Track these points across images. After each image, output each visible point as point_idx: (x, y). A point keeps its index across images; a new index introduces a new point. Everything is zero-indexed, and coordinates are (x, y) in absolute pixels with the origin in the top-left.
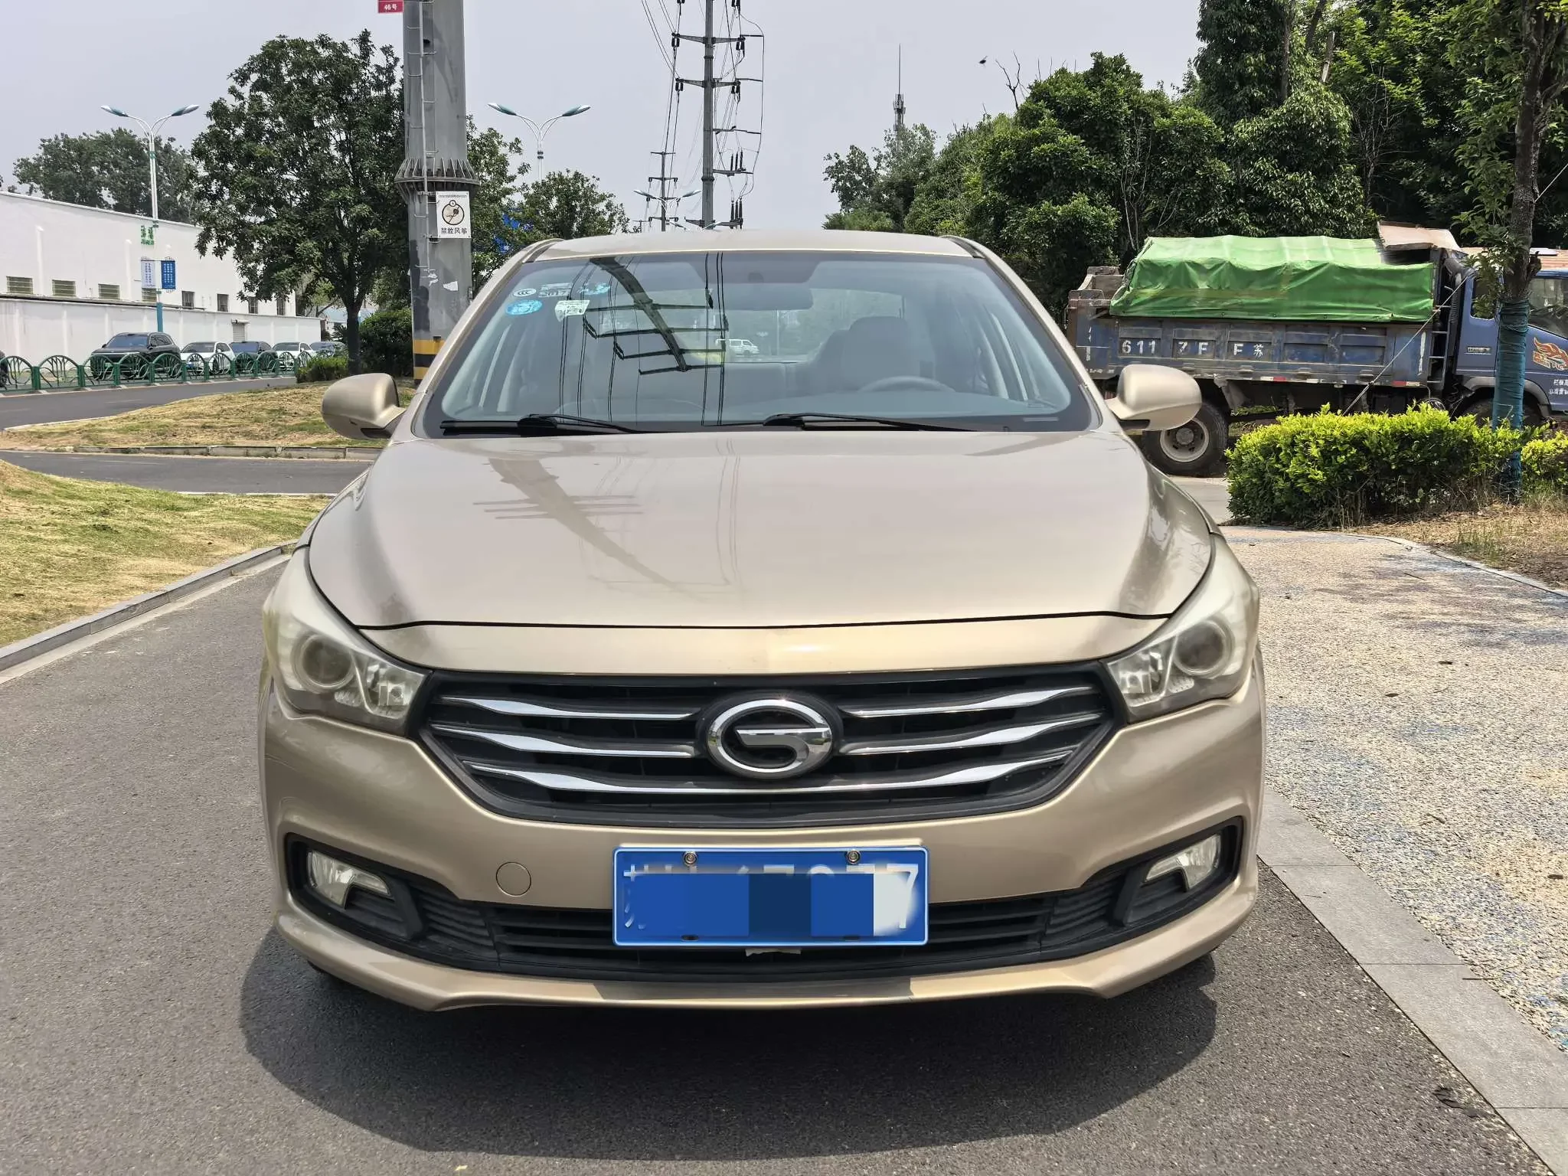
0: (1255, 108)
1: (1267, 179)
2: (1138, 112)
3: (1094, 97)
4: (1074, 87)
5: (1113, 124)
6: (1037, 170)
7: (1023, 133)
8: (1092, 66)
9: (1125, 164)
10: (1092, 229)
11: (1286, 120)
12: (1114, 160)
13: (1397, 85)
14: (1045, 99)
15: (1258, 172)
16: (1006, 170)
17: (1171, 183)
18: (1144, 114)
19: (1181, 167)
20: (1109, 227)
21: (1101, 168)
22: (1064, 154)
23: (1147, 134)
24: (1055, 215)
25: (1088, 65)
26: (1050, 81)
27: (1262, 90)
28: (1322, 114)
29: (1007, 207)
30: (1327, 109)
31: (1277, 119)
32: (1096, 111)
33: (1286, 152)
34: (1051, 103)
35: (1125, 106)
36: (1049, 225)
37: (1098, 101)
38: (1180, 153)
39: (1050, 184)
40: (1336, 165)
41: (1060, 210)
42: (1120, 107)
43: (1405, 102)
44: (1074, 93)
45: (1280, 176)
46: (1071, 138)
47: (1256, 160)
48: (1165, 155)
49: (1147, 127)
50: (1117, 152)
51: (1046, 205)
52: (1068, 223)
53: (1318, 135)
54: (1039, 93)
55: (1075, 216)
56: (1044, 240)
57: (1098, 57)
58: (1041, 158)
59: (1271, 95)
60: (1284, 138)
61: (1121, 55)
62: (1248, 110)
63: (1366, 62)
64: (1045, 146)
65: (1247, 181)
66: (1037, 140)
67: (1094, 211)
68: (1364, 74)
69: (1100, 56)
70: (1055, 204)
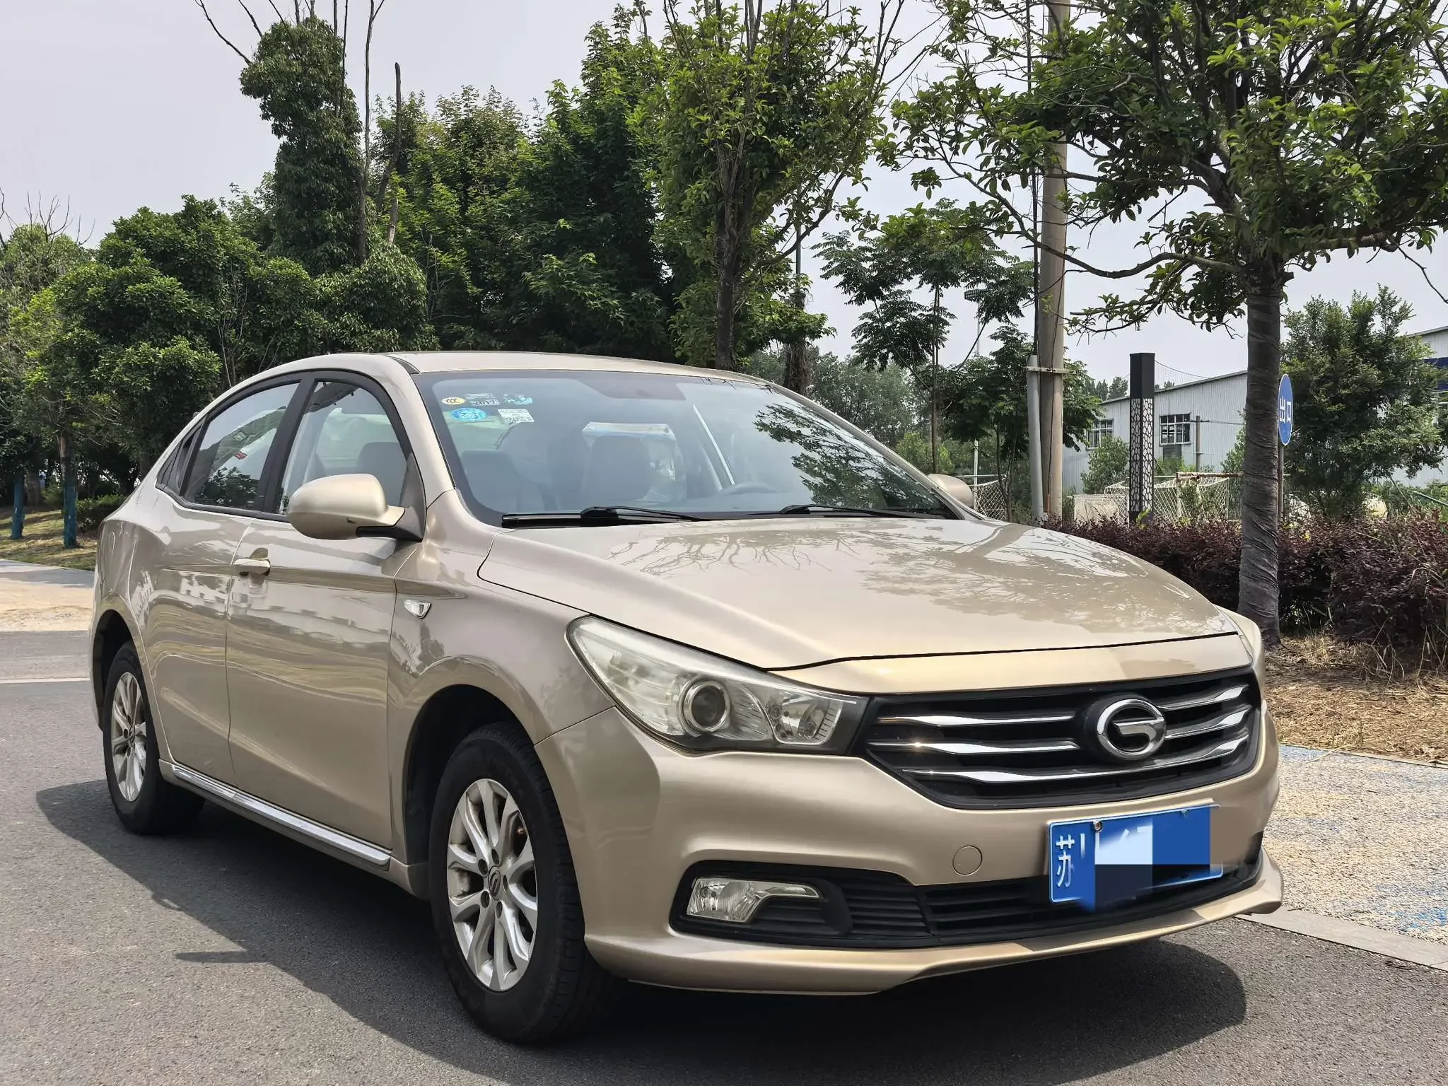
0: (335, 265)
1: (353, 334)
2: (234, 258)
3: (190, 241)
4: (167, 228)
5: (211, 269)
6: (131, 309)
7: (111, 272)
8: (183, 209)
9: (222, 309)
10: (195, 374)
11: (369, 278)
12: (212, 305)
13: (443, 254)
14: (135, 238)
15: (344, 326)
16: (95, 307)
17: (270, 331)
18: (237, 260)
19: (280, 316)
20: (212, 373)
21: (201, 312)
22: (161, 295)
23: (243, 280)
24: (155, 357)
25: (179, 207)
26: (135, 218)
27: (342, 246)
28: (402, 275)
29: (97, 346)
30: (407, 271)
31: (359, 276)
32: (192, 254)
33: (370, 309)
34: (141, 241)
35: (223, 251)
36: (149, 367)
37: (195, 244)
38: (278, 302)
39: (146, 325)
40: (416, 324)
41: (162, 353)
42: (218, 252)
43: (452, 270)
44: (167, 233)
45: (366, 332)
46: (168, 280)
47: (341, 314)
48: (262, 303)
49: (243, 274)
50: (213, 297)
51: (145, 346)
52: (172, 367)
53: (400, 295)
54: (125, 230)
55: (178, 360)
56: (145, 384)
57: (190, 200)
58: (139, 298)
59: (349, 253)
60: (367, 295)
61: (211, 201)
62: (328, 266)
63: (411, 229)
64: (142, 286)
65: (334, 334)
66: (128, 279)
67: (196, 355)
68: (410, 240)
69: (192, 199)
70: (153, 345)
